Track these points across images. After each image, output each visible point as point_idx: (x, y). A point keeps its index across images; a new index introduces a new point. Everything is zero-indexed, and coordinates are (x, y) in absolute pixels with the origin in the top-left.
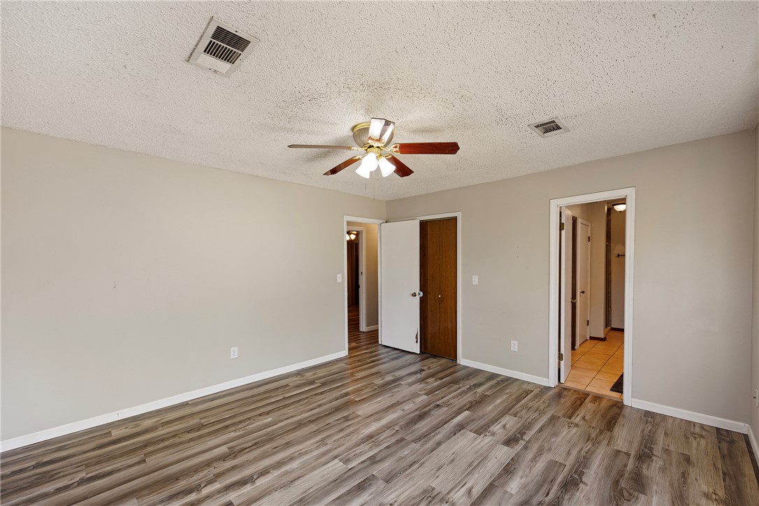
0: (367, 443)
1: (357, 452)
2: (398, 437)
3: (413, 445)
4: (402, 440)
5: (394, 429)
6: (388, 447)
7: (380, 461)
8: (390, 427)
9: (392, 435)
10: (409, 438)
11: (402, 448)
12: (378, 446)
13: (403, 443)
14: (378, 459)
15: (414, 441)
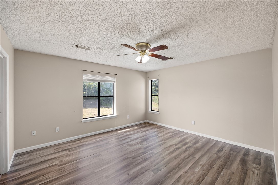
0: (147, 158)
1: (149, 155)
2: (135, 160)
3: (130, 157)
4: (134, 158)
5: (136, 163)
6: (139, 156)
7: (142, 153)
8: (137, 164)
9: (137, 160)
10: (132, 159)
11: (134, 156)
12: (143, 157)
13: (134, 157)
14: (143, 153)
15: (130, 158)
